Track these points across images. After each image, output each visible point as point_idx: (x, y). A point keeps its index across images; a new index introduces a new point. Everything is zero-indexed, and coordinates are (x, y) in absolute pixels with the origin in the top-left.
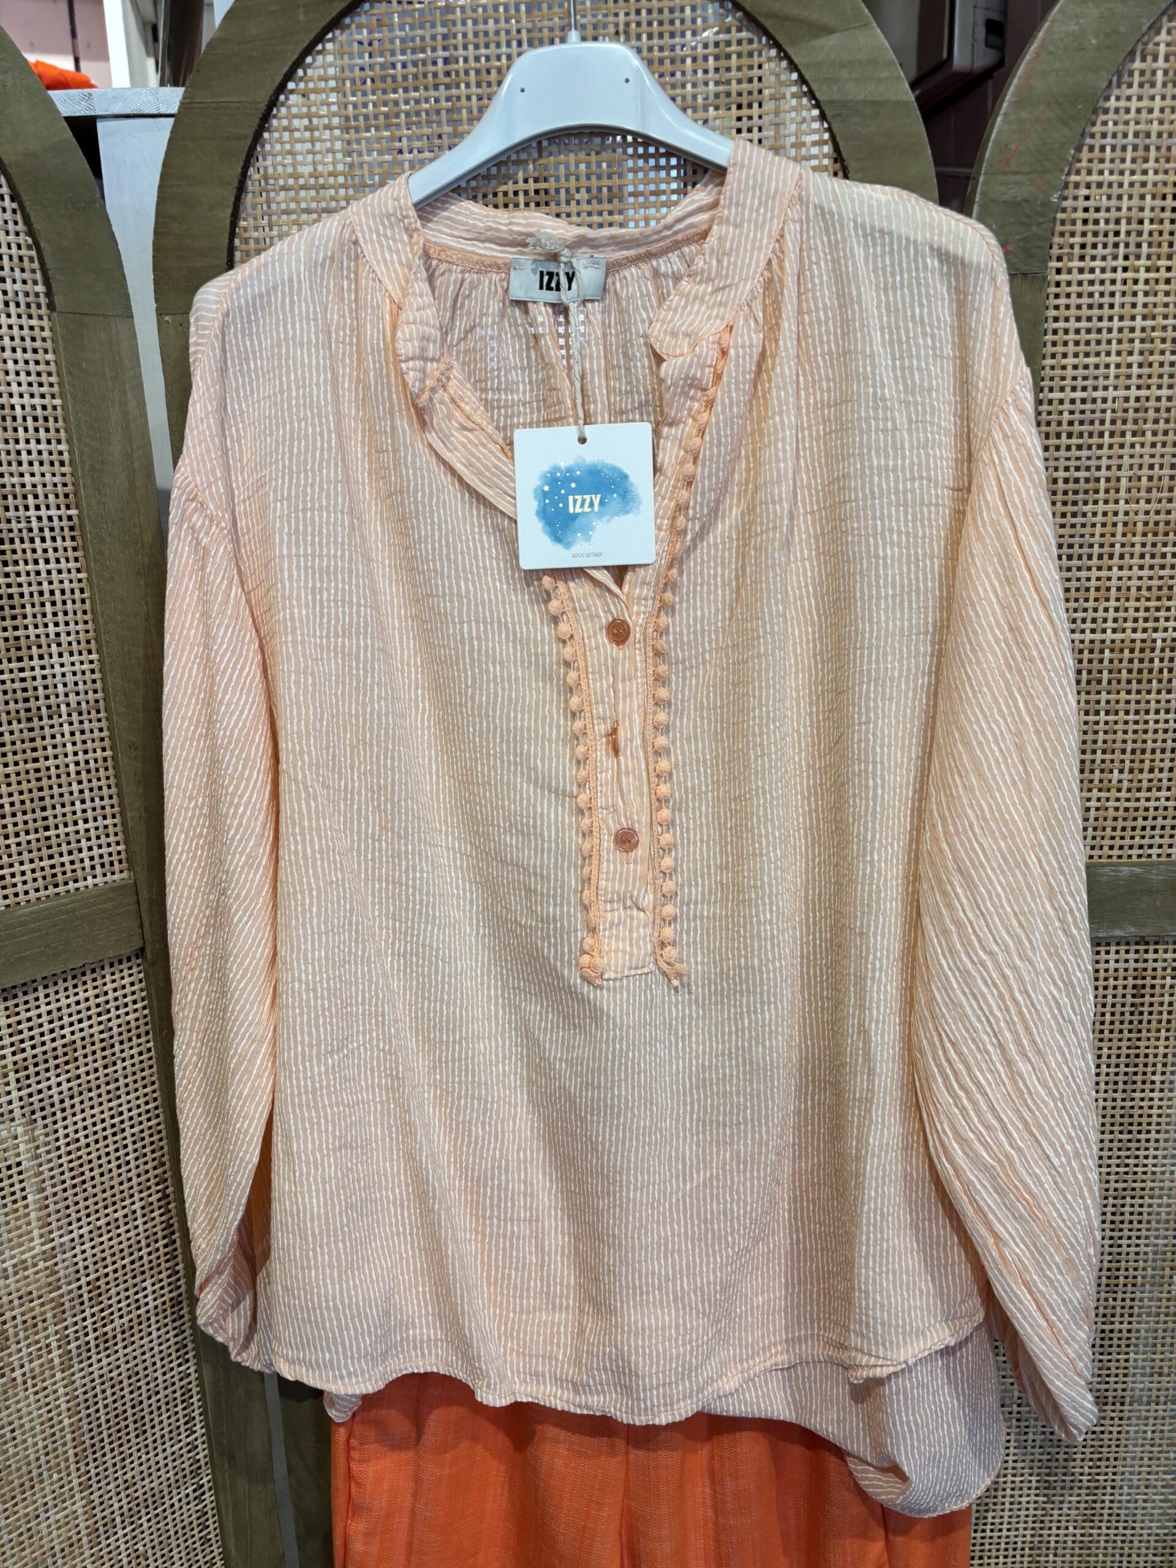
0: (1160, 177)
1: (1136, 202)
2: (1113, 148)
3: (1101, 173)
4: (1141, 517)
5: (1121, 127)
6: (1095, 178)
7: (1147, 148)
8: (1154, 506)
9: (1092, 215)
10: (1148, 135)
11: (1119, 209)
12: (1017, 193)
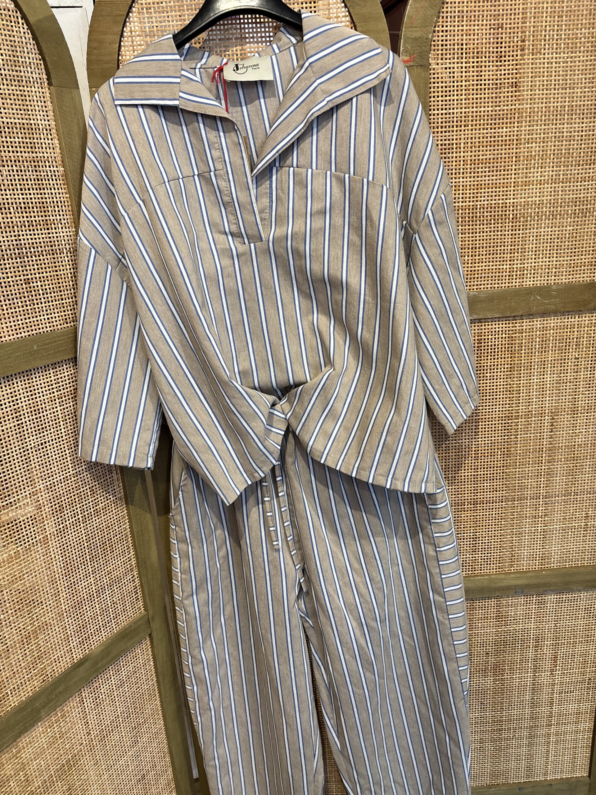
0: (468, 27)
1: (460, 37)
2: (451, 17)
3: (447, 26)
4: (469, 158)
5: (453, 9)
6: (445, 28)
7: (463, 17)
8: (473, 153)
9: (444, 43)
10: (463, 12)
11: (454, 40)
12: (418, 34)
